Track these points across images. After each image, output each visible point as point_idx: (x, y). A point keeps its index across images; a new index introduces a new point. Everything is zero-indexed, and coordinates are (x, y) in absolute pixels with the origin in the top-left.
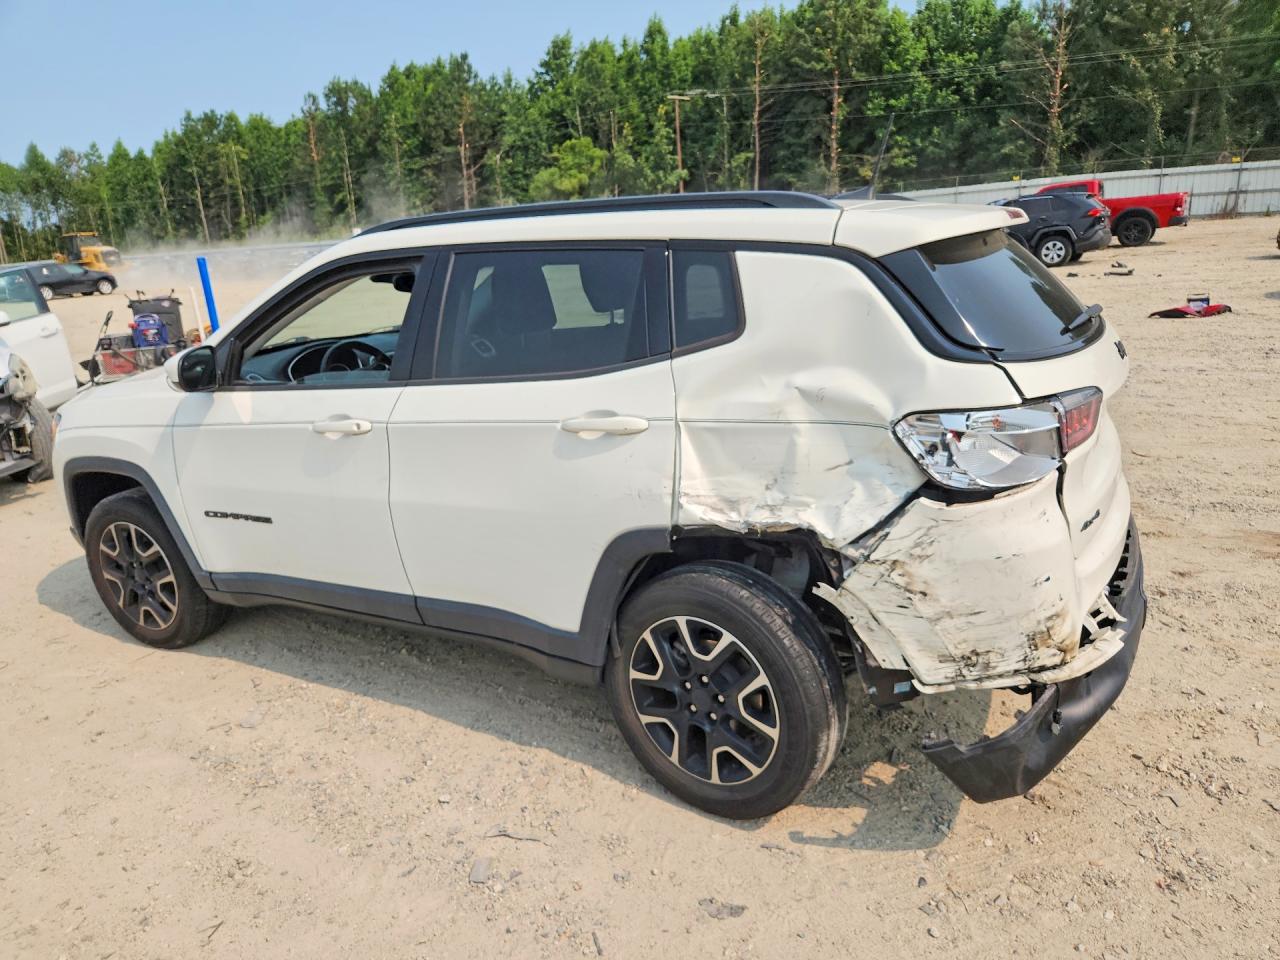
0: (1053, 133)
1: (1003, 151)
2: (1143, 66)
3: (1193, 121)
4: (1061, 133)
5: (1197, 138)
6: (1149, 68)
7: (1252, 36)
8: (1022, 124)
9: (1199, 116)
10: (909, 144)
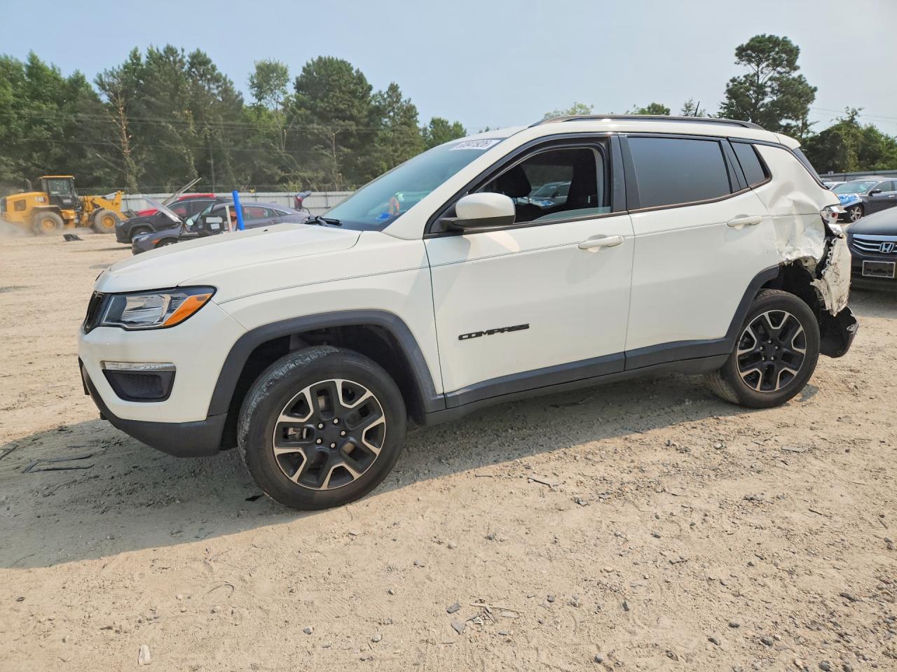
0: (128, 166)
1: (95, 174)
2: (177, 131)
3: (212, 168)
4: (135, 168)
5: (217, 178)
6: (181, 133)
7: (233, 123)
8: (105, 158)
9: (215, 165)
10: (13, 163)
